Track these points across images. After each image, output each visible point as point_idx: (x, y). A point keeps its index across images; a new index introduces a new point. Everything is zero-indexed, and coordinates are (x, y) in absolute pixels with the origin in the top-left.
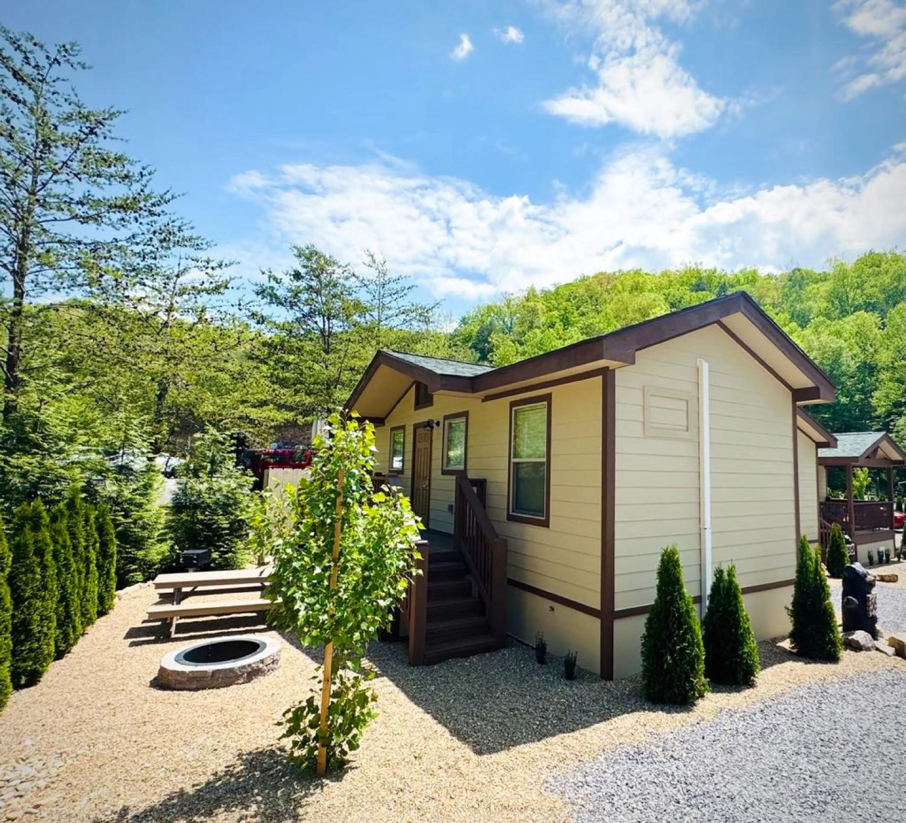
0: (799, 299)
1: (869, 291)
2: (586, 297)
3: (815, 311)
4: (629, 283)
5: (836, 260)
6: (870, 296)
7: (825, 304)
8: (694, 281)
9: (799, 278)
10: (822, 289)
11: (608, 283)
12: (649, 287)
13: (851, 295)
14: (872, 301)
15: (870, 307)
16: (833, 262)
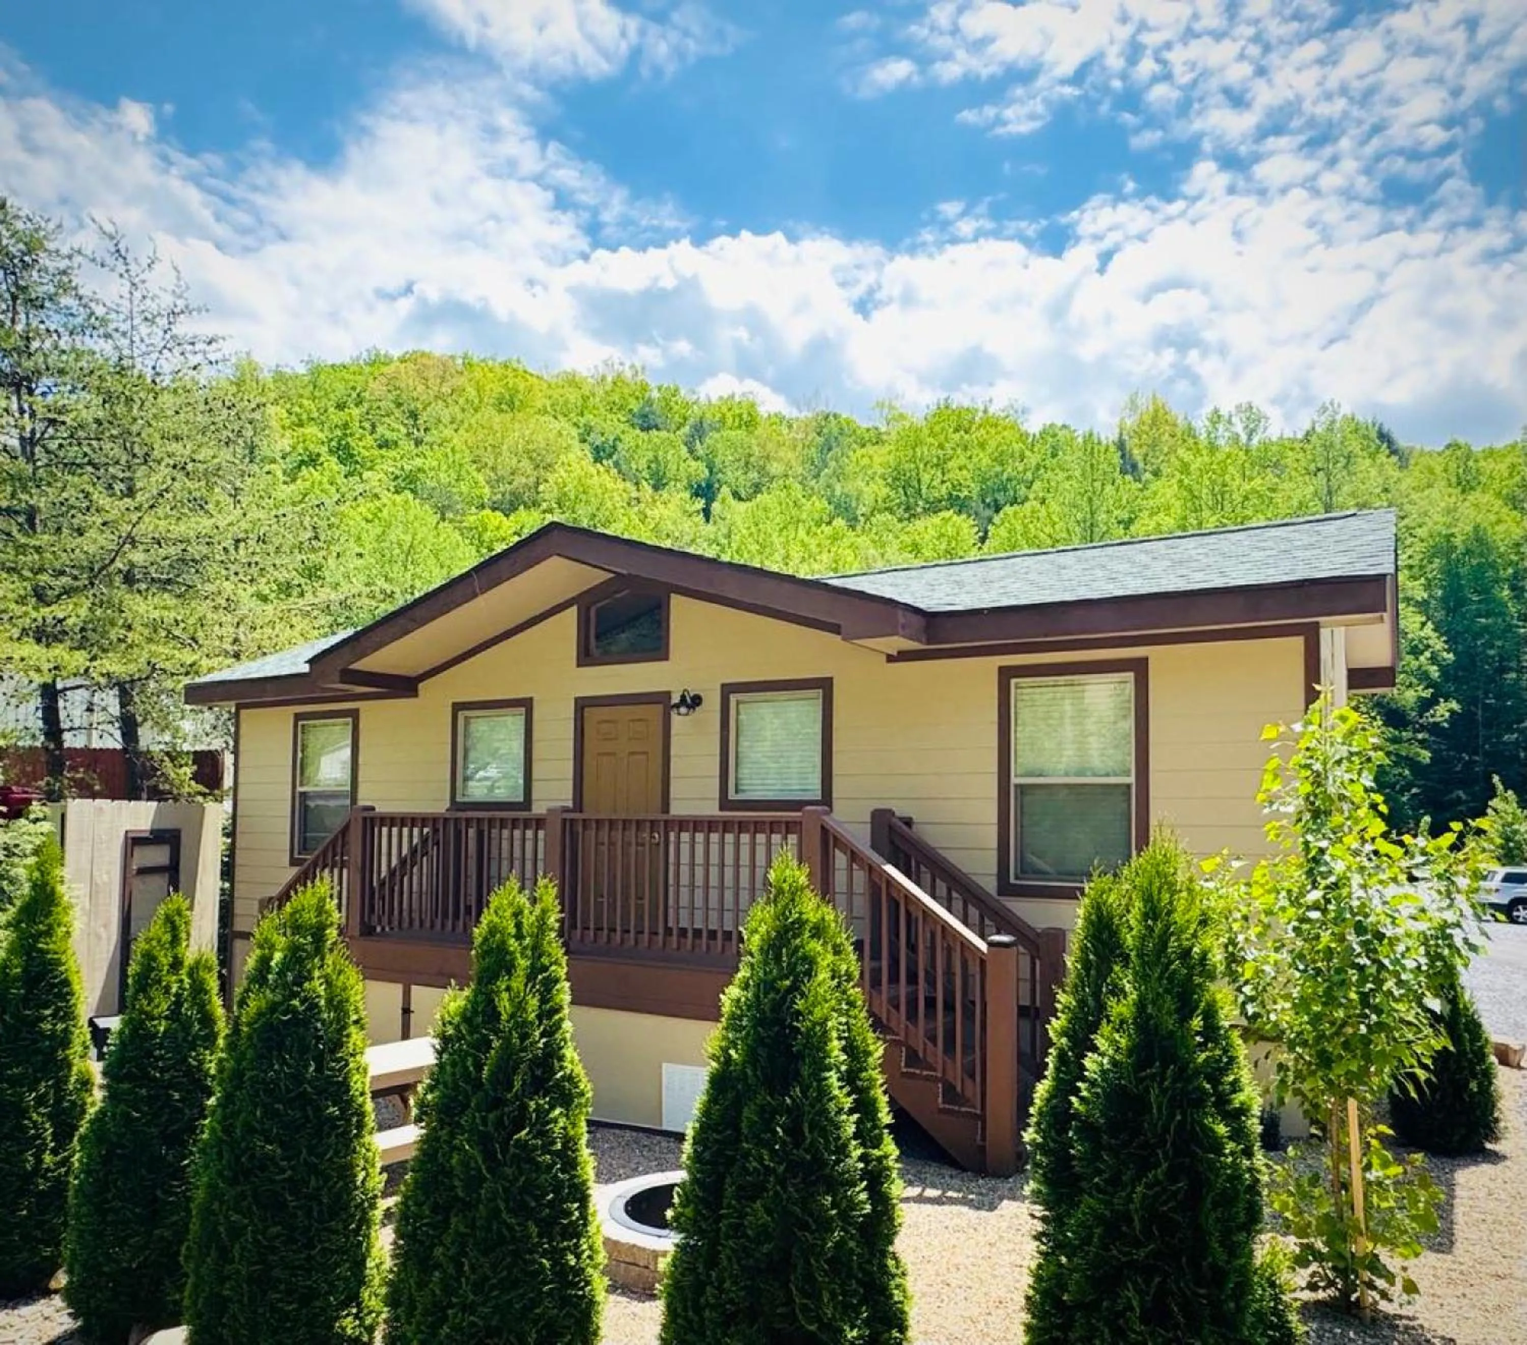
0: (839, 475)
1: (955, 475)
2: (387, 405)
3: (868, 499)
4: (494, 389)
5: (891, 407)
6: (957, 486)
7: (886, 491)
8: (635, 406)
9: (836, 431)
10: (877, 460)
11: (443, 379)
12: (539, 404)
13: (926, 478)
14: (962, 495)
15: (958, 504)
16: (886, 410)
